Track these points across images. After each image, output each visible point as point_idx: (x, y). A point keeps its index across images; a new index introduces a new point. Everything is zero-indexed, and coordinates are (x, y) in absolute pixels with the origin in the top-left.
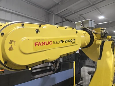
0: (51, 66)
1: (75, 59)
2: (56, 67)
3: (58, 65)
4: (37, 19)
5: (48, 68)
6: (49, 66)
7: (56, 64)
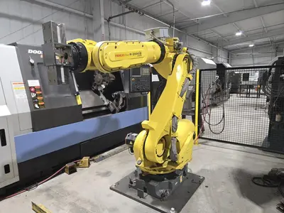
0: (109, 105)
1: (149, 88)
2: (117, 106)
3: (121, 102)
4: (67, 8)
5: (104, 108)
6: (105, 106)
7: (118, 100)
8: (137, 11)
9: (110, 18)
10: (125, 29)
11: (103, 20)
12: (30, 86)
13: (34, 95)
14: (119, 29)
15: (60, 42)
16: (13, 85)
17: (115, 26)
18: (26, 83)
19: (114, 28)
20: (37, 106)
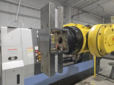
0: (72, 57)
3: (79, 56)
6: (70, 57)
8: (86, 12)
9: (73, 16)
10: (79, 20)
11: (70, 17)
12: (35, 50)
13: (37, 55)
14: (76, 20)
15: (56, 26)
16: (28, 49)
17: (75, 19)
18: (34, 48)
19: (74, 20)
20: (37, 61)
